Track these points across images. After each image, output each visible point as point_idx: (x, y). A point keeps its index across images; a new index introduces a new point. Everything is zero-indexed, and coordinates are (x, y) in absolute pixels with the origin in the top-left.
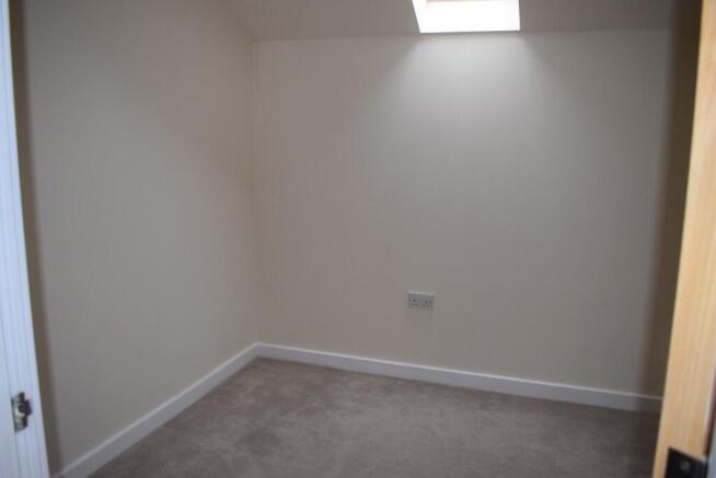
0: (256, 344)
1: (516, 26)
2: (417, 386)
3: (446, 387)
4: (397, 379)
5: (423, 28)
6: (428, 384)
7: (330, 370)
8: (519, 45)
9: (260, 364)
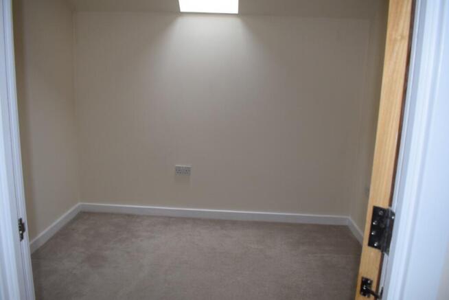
0: (79, 204)
1: (236, 11)
2: (183, 220)
3: (199, 219)
4: (170, 217)
5: (183, 9)
6: (189, 219)
7: (129, 215)
8: (237, 22)
9: (83, 215)
